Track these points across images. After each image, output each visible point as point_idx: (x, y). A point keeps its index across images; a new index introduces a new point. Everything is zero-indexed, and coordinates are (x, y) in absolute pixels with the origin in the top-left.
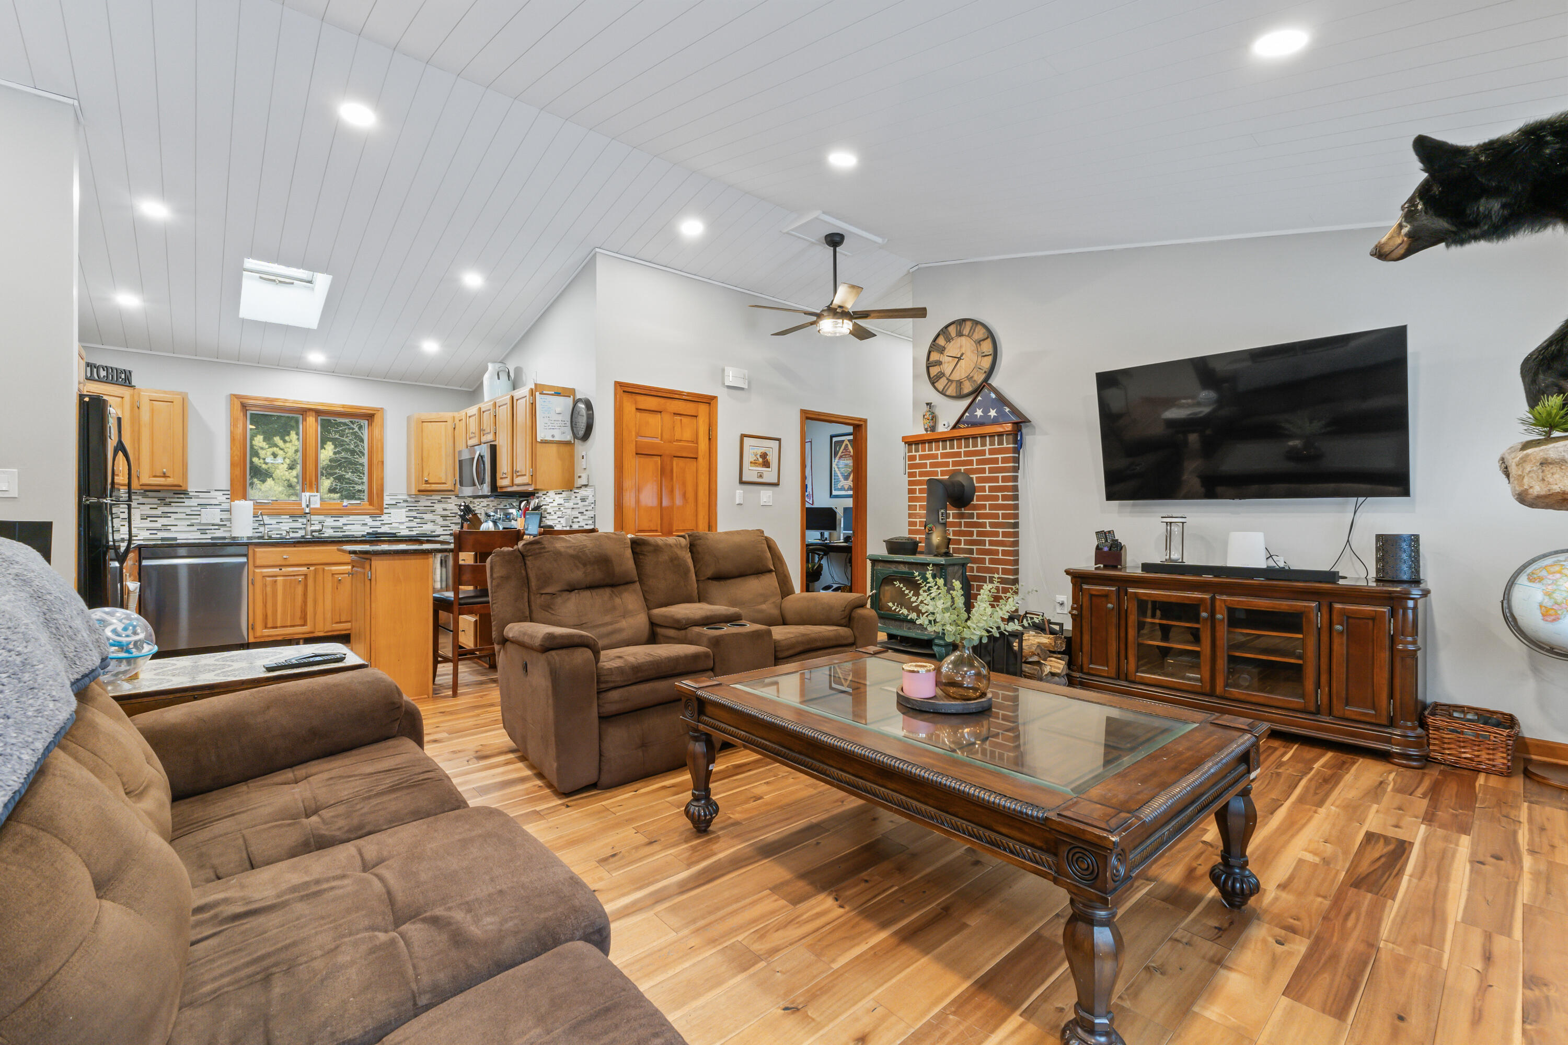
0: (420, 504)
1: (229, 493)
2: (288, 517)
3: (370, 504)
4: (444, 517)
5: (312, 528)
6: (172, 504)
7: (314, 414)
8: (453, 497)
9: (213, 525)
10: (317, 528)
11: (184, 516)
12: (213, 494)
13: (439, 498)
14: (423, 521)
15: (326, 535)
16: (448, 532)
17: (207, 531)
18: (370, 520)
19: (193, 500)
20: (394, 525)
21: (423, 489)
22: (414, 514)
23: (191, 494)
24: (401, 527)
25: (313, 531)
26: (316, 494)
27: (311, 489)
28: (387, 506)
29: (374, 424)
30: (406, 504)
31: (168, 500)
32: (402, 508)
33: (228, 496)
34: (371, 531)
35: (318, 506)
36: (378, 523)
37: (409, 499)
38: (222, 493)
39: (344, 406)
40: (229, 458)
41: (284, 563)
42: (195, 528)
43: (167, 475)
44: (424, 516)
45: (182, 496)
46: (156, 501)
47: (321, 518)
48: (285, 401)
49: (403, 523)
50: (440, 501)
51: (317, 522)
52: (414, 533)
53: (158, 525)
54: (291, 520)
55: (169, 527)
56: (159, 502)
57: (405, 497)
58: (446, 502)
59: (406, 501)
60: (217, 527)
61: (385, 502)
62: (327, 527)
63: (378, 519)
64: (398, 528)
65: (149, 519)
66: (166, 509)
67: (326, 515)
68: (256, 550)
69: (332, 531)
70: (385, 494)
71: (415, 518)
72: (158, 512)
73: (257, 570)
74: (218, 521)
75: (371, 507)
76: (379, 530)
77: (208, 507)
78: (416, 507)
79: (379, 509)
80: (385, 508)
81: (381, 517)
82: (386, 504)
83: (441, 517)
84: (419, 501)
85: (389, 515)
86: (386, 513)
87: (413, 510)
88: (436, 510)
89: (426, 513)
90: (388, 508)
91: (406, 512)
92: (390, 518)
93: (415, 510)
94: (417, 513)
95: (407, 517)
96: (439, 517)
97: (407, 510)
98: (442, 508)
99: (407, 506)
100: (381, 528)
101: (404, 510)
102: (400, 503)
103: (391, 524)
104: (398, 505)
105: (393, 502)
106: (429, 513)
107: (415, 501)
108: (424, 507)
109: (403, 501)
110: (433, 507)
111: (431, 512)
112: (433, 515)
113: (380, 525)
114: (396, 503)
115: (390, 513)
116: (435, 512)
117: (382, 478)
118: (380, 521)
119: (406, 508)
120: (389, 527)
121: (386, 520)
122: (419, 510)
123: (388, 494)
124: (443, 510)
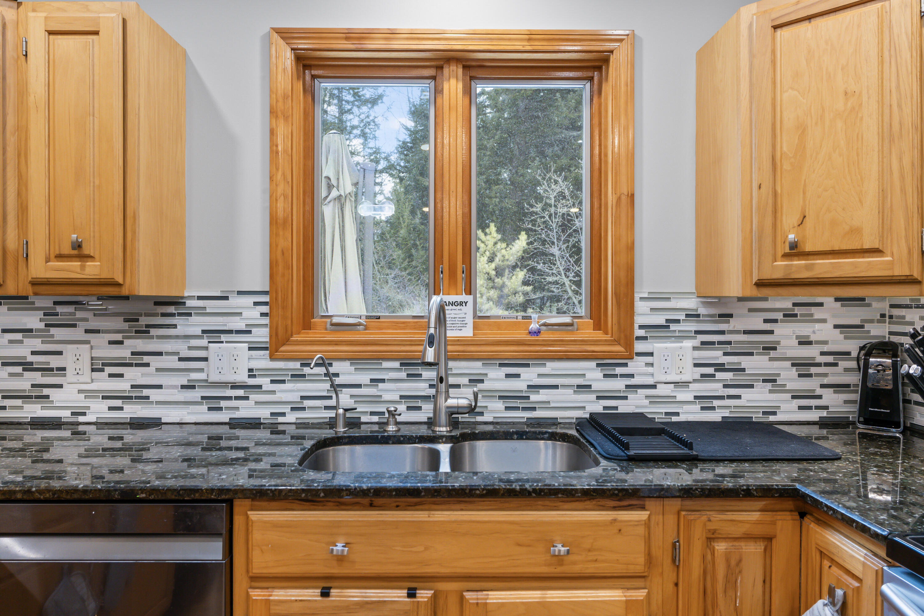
0: (734, 324)
1: (266, 299)
2: (397, 364)
3: (597, 326)
5: (451, 402)
6: (153, 332)
7: (460, 71)
8: (829, 301)
9: (235, 387)
10: (463, 402)
11: (172, 362)
12: (236, 302)
13: (788, 304)
14: (741, 379)
15: (488, 417)
16: (814, 416)
17: (223, 404)
18: (598, 374)
19: (194, 319)
20: (662, 390)
21: (778, 275)
22: (715, 356)
23: (190, 303)
24: (685, 395)
25: (452, 412)
26: (463, 297)
27: (453, 288)
28: (641, 333)
29: (607, 88)
30: (692, 326)
31: (144, 321)
32: (683, 336)
33: (265, 309)
34: (598, 407)
35: (468, 332)
36: (619, 385)
37: (702, 311)
38: (249, 300)
39: (531, 36)
40: (268, 204)
41: (335, 570)
42: (196, 395)
43: (86, 250)
44: (745, 362)
45: (171, 309)
46: (119, 323)
47: (476, 367)
48: (392, 34)
49: (684, 384)
50: (789, 316)
51: (465, 381)
52: (715, 416)
53: (123, 385)
54: (403, 375)
55: (146, 392)
56: (125, 326)
57: (691, 303)
58: (810, 319)
59: (693, 316)
60: (240, 393)
61: (639, 320)
62: (490, 394)
63: (619, 370)
64: (670, 399)
65: (109, 370)
66: (141, 345)
67: (487, 360)
68: (254, 515)
69: (500, 405)
70: (637, 296)
71: (720, 368)
72: (123, 352)
73: (257, 594)
74: (242, 377)
75: (599, 335)
76: (624, 407)
77: (223, 337)
78: (722, 332)
79: (622, 342)
80: (638, 338)
81: (626, 365)
82: (641, 327)
83: (793, 365)
84: (731, 316)
85: (649, 359)
86: (639, 354)
87: (713, 343)
88: (778, 343)
89: (751, 354)
90: (645, 338)
91: (695, 348)
92: (650, 370)
93: (720, 343)
94: (725, 354)
95: (696, 365)
96: (788, 364)
97: (698, 345)
98: (797, 337)
99: (697, 332)
100: (626, 398)
101: (688, 344)
102: (678, 321)
103: (654, 387)
104: (673, 327)
105: (660, 320)
106: (759, 354)
107: (720, 316)
108: (746, 332)
109: (687, 315)
110: (771, 332)
111: (764, 348)
112: (771, 359)
113: (623, 387)
114: (667, 321)
115: (651, 354)
116: (775, 349)
117: (631, 248)
118: (622, 376)
119: (694, 338)
120: (647, 397)
121: (640, 374)
122: (729, 343)
123: (646, 295)
124: (800, 343)
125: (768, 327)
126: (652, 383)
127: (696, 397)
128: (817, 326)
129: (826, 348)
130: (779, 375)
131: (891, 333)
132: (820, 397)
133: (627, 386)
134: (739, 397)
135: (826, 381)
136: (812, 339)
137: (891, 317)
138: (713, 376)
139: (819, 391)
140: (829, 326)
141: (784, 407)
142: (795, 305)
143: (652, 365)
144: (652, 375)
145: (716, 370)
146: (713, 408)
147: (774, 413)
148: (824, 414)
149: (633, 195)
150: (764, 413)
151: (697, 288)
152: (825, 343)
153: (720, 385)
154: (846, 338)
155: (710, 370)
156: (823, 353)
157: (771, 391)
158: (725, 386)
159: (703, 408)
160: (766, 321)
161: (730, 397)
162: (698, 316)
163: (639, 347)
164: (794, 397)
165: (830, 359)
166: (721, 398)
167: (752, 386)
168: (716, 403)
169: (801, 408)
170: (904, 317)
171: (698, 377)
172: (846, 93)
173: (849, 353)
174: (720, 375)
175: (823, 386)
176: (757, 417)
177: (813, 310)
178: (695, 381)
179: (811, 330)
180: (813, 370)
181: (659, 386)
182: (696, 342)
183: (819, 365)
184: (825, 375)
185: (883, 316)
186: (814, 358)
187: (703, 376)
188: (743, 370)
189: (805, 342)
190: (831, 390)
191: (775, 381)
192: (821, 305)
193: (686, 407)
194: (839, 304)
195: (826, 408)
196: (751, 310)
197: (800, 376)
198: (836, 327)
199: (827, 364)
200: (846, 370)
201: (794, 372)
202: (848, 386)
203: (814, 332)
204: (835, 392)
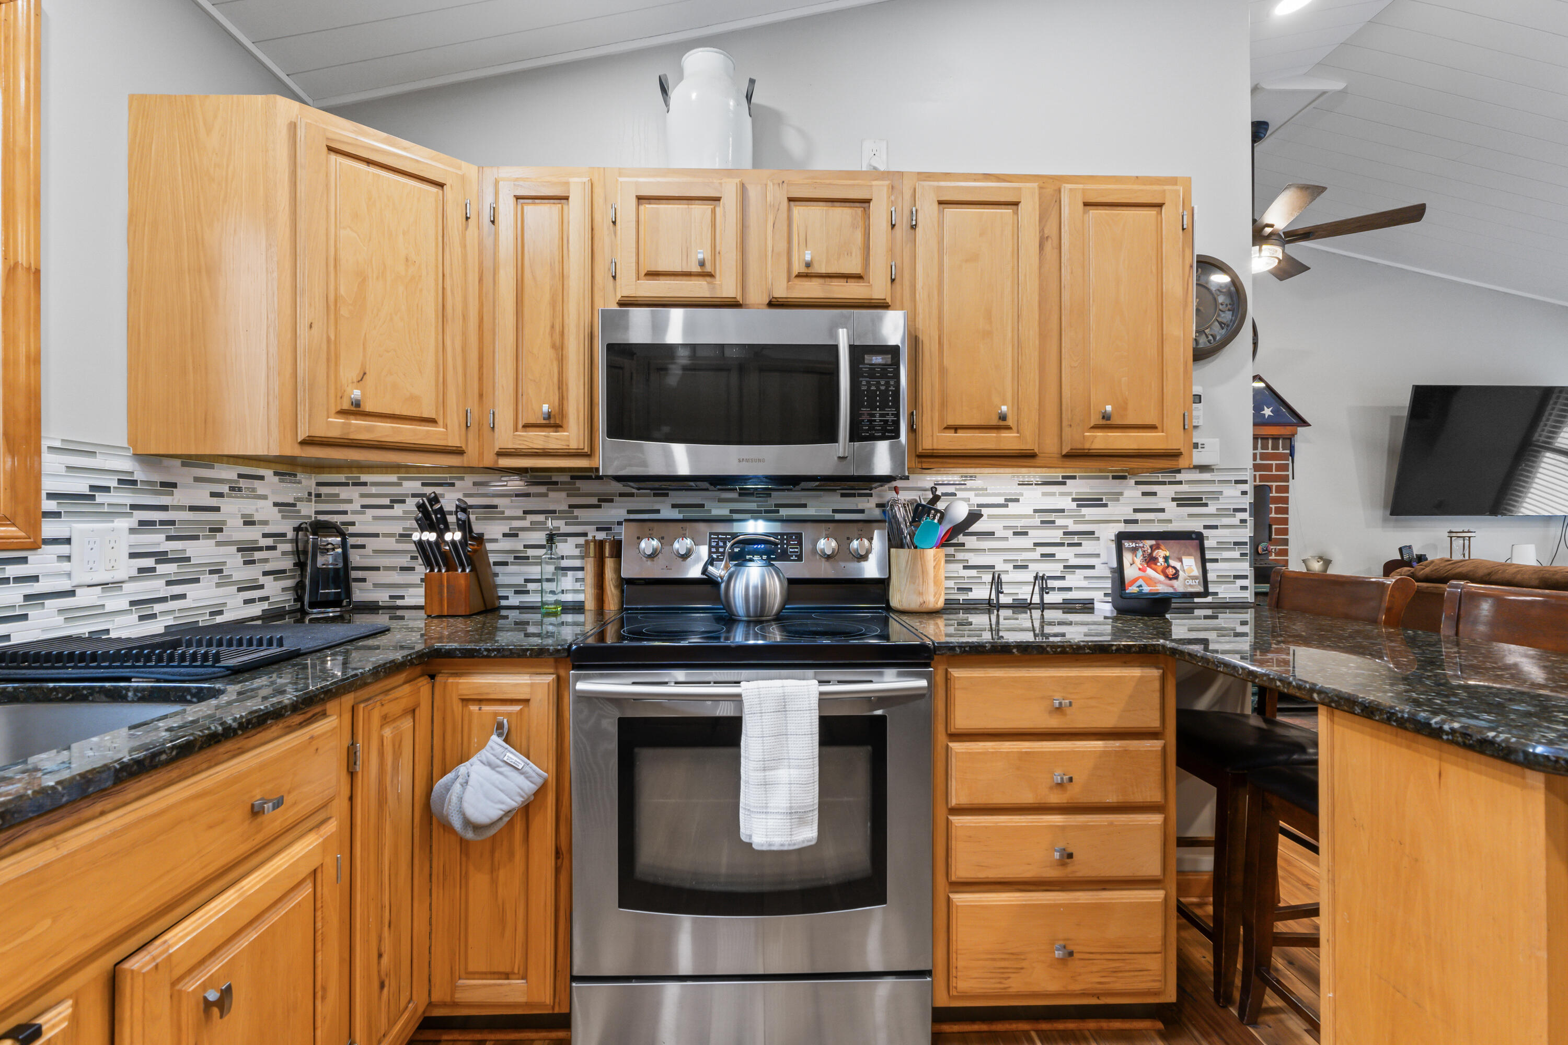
0: (179, 497)
4: (247, 549)
8: (269, 476)
13: (232, 477)
14: (186, 571)
16: (256, 610)
20: (85, 597)
22: (156, 541)
24: (117, 602)
28: (49, 505)
30: (126, 498)
32: (114, 513)
36: (12, 595)
37: (139, 476)
44: (191, 548)
49: (116, 586)
52: (155, 628)
57: (125, 464)
58: (253, 494)
59: (128, 483)
61: (49, 485)
63: (12, 571)
64: (96, 611)
70: (45, 444)
71: (162, 557)
76: (21, 634)
78: (164, 508)
79: (20, 520)
80: (47, 514)
81: (24, 560)
82: (51, 496)
83: (239, 550)
84: (174, 485)
85: (63, 549)
86: (47, 542)
87: (152, 523)
88: (224, 522)
89: (196, 538)
90: (57, 515)
91: (132, 531)
92: (65, 566)
93: (163, 523)
94: (169, 538)
95: (133, 555)
96: (234, 548)
97: (136, 525)
98: (243, 516)
99: (134, 507)
100: (24, 617)
101: (124, 524)
102: (106, 489)
103: (71, 593)
104: (100, 498)
105: (80, 485)
106: (206, 537)
107: (163, 484)
108: (193, 508)
109: (120, 481)
110: (217, 509)
111: (211, 530)
112: (219, 544)
113: (20, 600)
114: (92, 488)
115: (68, 541)
116: (221, 530)
117: (35, 360)
118: (18, 580)
119: (130, 515)
120: (61, 611)
121: (48, 575)
122: (172, 523)
123: (58, 444)
124: (246, 523)
125: (214, 502)
126: (69, 588)
127: (132, 603)
128: (261, 503)
129: (268, 529)
130: (224, 563)
131: (317, 513)
132: (261, 587)
133: (27, 597)
134: (183, 596)
135: (268, 567)
136: (256, 518)
137: (318, 496)
138: (153, 570)
139: (263, 580)
140: (269, 503)
141: (231, 603)
142: (240, 476)
143: (68, 558)
144: (69, 575)
145: (157, 562)
146: (154, 616)
147: (220, 613)
148: (265, 605)
149: (37, 272)
150: (212, 614)
151: (130, 441)
152: (265, 523)
153: (162, 582)
154: (283, 517)
155: (149, 562)
156: (265, 536)
157: (218, 585)
158: (169, 583)
159: (142, 618)
160: (213, 495)
161: (175, 597)
162: (134, 482)
163: (49, 529)
164: (240, 590)
165: (269, 542)
166: (163, 600)
167: (197, 580)
168: (158, 608)
169: (246, 602)
170: (338, 495)
171: (134, 573)
172: (407, 260)
173: (284, 535)
174: (162, 569)
175: (265, 574)
176: (204, 620)
177: (256, 483)
178: (132, 579)
179: (254, 507)
180: (257, 555)
181: (78, 591)
182: (132, 522)
183: (260, 549)
184: (266, 560)
185: (310, 494)
186: (256, 541)
187: (141, 570)
188: (188, 559)
189: (249, 523)
190: (271, 577)
191: (221, 571)
192: (261, 478)
193: (120, 620)
194: (277, 478)
195: (266, 599)
196: (197, 479)
197: (246, 563)
198: (275, 504)
199: (269, 548)
200: (284, 553)
201: (239, 559)
202: (284, 571)
203: (257, 510)
204: (275, 579)
